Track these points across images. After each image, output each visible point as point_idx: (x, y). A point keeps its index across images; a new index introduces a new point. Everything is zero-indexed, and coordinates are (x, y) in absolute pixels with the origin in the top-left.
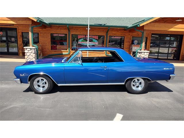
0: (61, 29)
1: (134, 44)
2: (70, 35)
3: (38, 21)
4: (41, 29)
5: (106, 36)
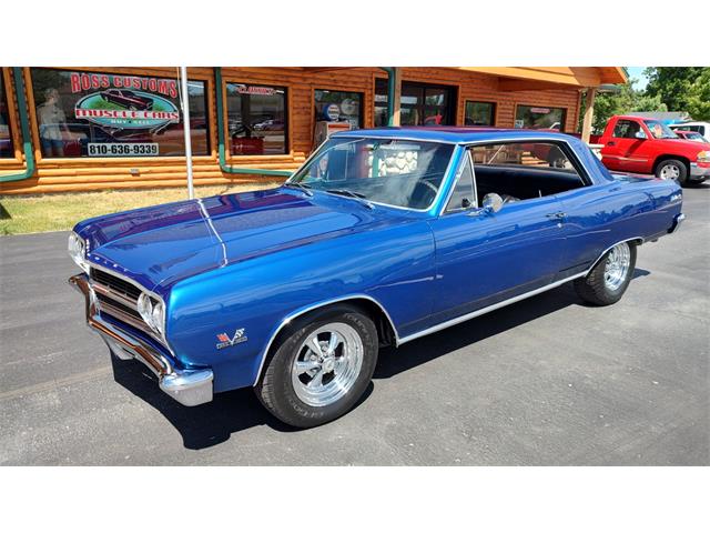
1: (330, 120)
5: (214, 83)
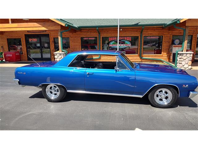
0: (91, 33)
2: (100, 37)
3: (66, 26)
4: (71, 34)
5: (140, 37)
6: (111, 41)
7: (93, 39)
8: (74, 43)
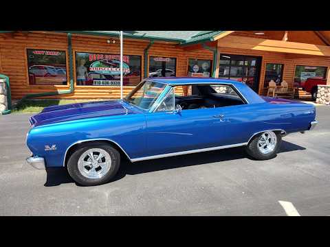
0: (50, 41)
2: (72, 52)
5: (144, 57)
6: (94, 61)
7: (57, 54)
8: (10, 60)
